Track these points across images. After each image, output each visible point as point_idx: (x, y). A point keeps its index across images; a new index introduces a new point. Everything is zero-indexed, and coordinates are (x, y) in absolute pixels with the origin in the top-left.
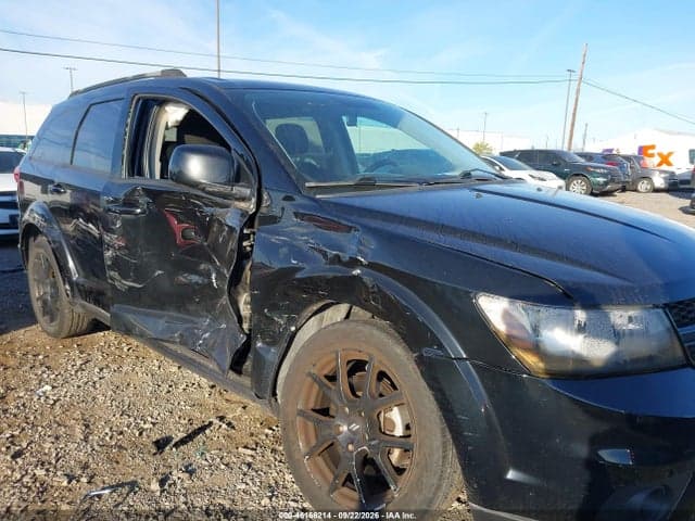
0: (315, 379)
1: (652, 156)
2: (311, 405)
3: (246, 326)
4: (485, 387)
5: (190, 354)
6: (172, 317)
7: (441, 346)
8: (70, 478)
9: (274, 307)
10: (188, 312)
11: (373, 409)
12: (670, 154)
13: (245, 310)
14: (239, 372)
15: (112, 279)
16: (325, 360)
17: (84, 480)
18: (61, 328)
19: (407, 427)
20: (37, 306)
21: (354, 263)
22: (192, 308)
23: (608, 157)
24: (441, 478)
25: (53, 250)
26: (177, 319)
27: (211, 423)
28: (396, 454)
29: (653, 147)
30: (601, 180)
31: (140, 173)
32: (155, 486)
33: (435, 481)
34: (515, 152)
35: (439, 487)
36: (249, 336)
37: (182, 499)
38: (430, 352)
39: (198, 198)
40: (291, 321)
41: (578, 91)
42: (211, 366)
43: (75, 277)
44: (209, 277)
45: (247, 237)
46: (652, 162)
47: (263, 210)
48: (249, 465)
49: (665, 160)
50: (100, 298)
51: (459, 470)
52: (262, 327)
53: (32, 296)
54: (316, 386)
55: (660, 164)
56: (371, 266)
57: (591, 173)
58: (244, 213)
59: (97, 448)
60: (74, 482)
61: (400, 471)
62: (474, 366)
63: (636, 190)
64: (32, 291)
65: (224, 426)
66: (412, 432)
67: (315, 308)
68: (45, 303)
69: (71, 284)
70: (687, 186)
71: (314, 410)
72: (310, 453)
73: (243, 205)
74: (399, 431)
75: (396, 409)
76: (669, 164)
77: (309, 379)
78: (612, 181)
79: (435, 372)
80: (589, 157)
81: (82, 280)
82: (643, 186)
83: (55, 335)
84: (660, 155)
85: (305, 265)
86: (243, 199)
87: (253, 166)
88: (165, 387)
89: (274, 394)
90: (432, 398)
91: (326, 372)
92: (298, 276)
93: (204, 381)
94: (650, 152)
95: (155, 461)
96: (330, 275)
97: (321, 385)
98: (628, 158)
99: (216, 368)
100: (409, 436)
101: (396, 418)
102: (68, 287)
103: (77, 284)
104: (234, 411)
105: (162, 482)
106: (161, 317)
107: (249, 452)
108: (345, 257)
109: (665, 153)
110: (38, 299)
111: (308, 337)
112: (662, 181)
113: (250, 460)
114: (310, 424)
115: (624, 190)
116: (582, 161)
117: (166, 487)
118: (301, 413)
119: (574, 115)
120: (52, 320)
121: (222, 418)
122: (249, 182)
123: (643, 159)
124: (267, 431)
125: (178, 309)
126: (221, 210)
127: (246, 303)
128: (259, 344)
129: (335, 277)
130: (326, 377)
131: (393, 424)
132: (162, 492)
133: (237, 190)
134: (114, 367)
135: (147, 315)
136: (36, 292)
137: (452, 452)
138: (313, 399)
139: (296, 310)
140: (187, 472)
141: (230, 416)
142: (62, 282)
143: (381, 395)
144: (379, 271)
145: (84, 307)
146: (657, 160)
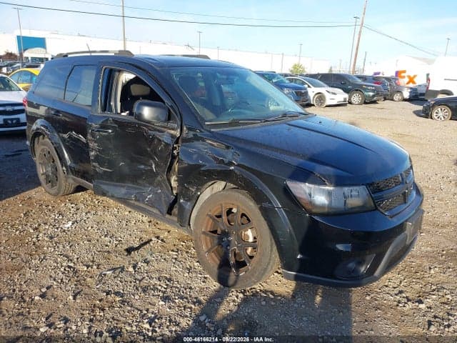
0: (211, 217)
1: (404, 77)
2: (208, 230)
3: (175, 192)
4: (290, 220)
5: (142, 205)
6: (129, 186)
7: (270, 202)
8: (88, 267)
9: (189, 183)
10: (138, 184)
11: (239, 230)
12: (415, 76)
13: (174, 184)
14: (171, 214)
15: (94, 167)
16: (215, 209)
17: (95, 267)
18: (59, 190)
19: (255, 238)
20: (42, 178)
21: (230, 164)
22: (140, 181)
23: (376, 79)
24: (270, 260)
25: (55, 148)
26: (132, 188)
27: (151, 240)
28: (250, 249)
29: (404, 72)
30: (371, 94)
31: (111, 110)
32: (131, 269)
33: (268, 260)
34: (319, 74)
35: (269, 264)
36: (176, 197)
37: (146, 274)
38: (266, 205)
39: (145, 126)
40: (198, 190)
41: (360, 32)
42: (155, 211)
43: (69, 163)
44: (151, 166)
45: (175, 148)
46: (403, 82)
47: (184, 135)
48: (176, 259)
49: (411, 80)
50: (85, 175)
51: (278, 257)
52: (183, 192)
53: (38, 173)
54: (211, 220)
55: (408, 83)
56: (239, 165)
57: (365, 89)
58: (173, 136)
59: (97, 253)
60: (90, 268)
61: (251, 257)
62: (285, 211)
63: (393, 100)
64: (38, 170)
65: (160, 241)
66: (257, 240)
67: (210, 183)
68: (47, 176)
69: (66, 167)
70: (423, 97)
71: (210, 232)
72: (209, 251)
73: (172, 132)
74: (251, 240)
75: (249, 230)
76: (414, 83)
77: (208, 217)
78: (378, 94)
79: (267, 213)
80: (364, 78)
81: (73, 165)
82: (397, 97)
83: (56, 195)
84: (409, 77)
85: (206, 164)
86: (173, 129)
87: (178, 112)
88: (124, 222)
89: (190, 225)
90: (266, 225)
91: (215, 214)
92: (203, 169)
93: (145, 219)
94: (403, 74)
95: (128, 258)
96: (219, 169)
97: (214, 219)
98: (388, 79)
99: (158, 212)
100: (256, 242)
101: (250, 234)
102: (64, 168)
103: (70, 167)
104: (164, 233)
105: (134, 267)
106: (123, 187)
107: (174, 253)
108: (226, 161)
109: (412, 76)
110: (42, 174)
111: (207, 197)
112: (408, 94)
113: (176, 257)
114: (208, 238)
115: (385, 99)
116: (359, 81)
117: (137, 269)
118: (204, 233)
119: (357, 49)
120: (52, 186)
121: (158, 238)
122: (176, 120)
123: (398, 79)
124: (182, 243)
125: (133, 182)
126: (159, 134)
127: (175, 181)
128: (182, 201)
129: (221, 171)
130: (216, 216)
131: (248, 237)
132: (135, 271)
133: (170, 125)
134: (93, 212)
135: (116, 186)
136: (41, 170)
137: (275, 248)
138: (209, 226)
139: (201, 184)
140: (145, 262)
141: (162, 237)
142: (60, 165)
143: (243, 224)
144: (243, 168)
145: (74, 179)
146: (407, 80)
